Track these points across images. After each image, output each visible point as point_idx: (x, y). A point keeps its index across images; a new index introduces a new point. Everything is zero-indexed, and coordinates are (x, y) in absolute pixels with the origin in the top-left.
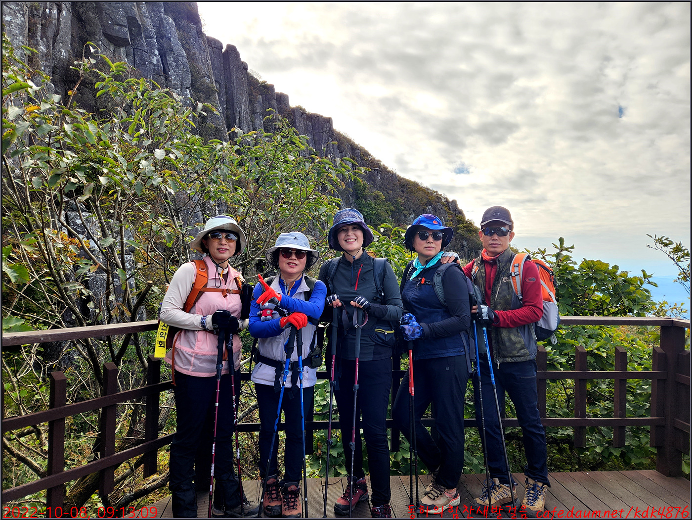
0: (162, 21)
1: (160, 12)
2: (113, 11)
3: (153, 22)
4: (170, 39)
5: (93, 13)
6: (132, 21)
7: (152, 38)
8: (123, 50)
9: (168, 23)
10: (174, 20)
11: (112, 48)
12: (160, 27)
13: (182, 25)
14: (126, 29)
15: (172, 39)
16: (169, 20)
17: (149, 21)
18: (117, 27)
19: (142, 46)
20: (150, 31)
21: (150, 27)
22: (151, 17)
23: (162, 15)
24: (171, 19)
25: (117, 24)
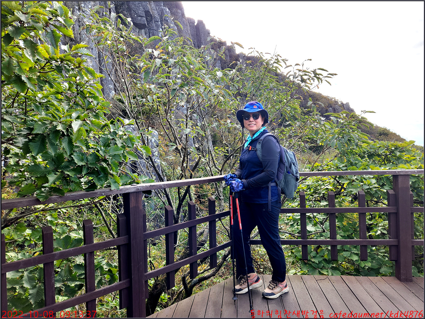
0: (163, 11)
1: (161, 6)
2: (137, 9)
3: (158, 12)
4: (167, 21)
5: (126, 12)
6: (147, 13)
7: (158, 22)
8: (143, 31)
9: (166, 12)
10: (169, 9)
11: (137, 30)
12: (162, 14)
13: (173, 11)
14: (145, 18)
15: (169, 21)
16: (166, 10)
17: (156, 12)
18: (139, 18)
19: (153, 27)
20: (157, 18)
21: (157, 16)
22: (157, 9)
23: (162, 7)
24: (167, 9)
25: (140, 16)
